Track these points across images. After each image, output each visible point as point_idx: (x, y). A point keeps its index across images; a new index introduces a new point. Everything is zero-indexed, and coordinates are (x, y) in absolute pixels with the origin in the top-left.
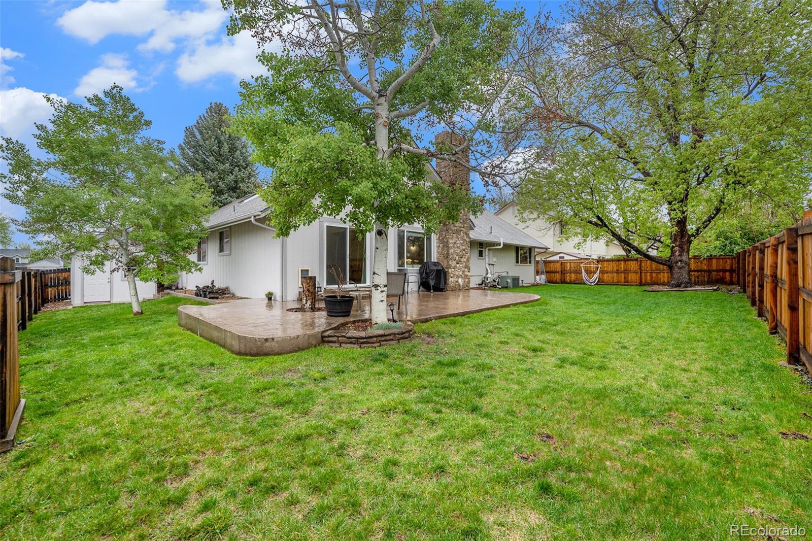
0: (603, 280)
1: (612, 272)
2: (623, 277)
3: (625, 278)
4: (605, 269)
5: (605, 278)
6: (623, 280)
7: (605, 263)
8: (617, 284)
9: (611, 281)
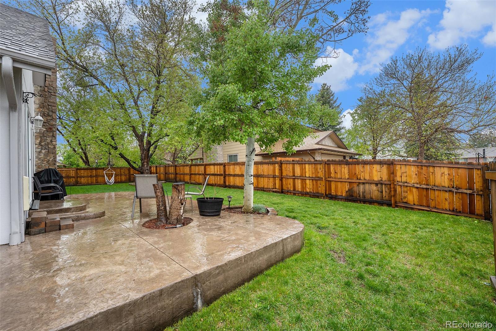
0: (81, 182)
1: (87, 177)
2: (95, 180)
3: (96, 180)
4: (82, 175)
5: (82, 181)
6: (95, 182)
7: (82, 170)
8: (91, 184)
9: (87, 182)
